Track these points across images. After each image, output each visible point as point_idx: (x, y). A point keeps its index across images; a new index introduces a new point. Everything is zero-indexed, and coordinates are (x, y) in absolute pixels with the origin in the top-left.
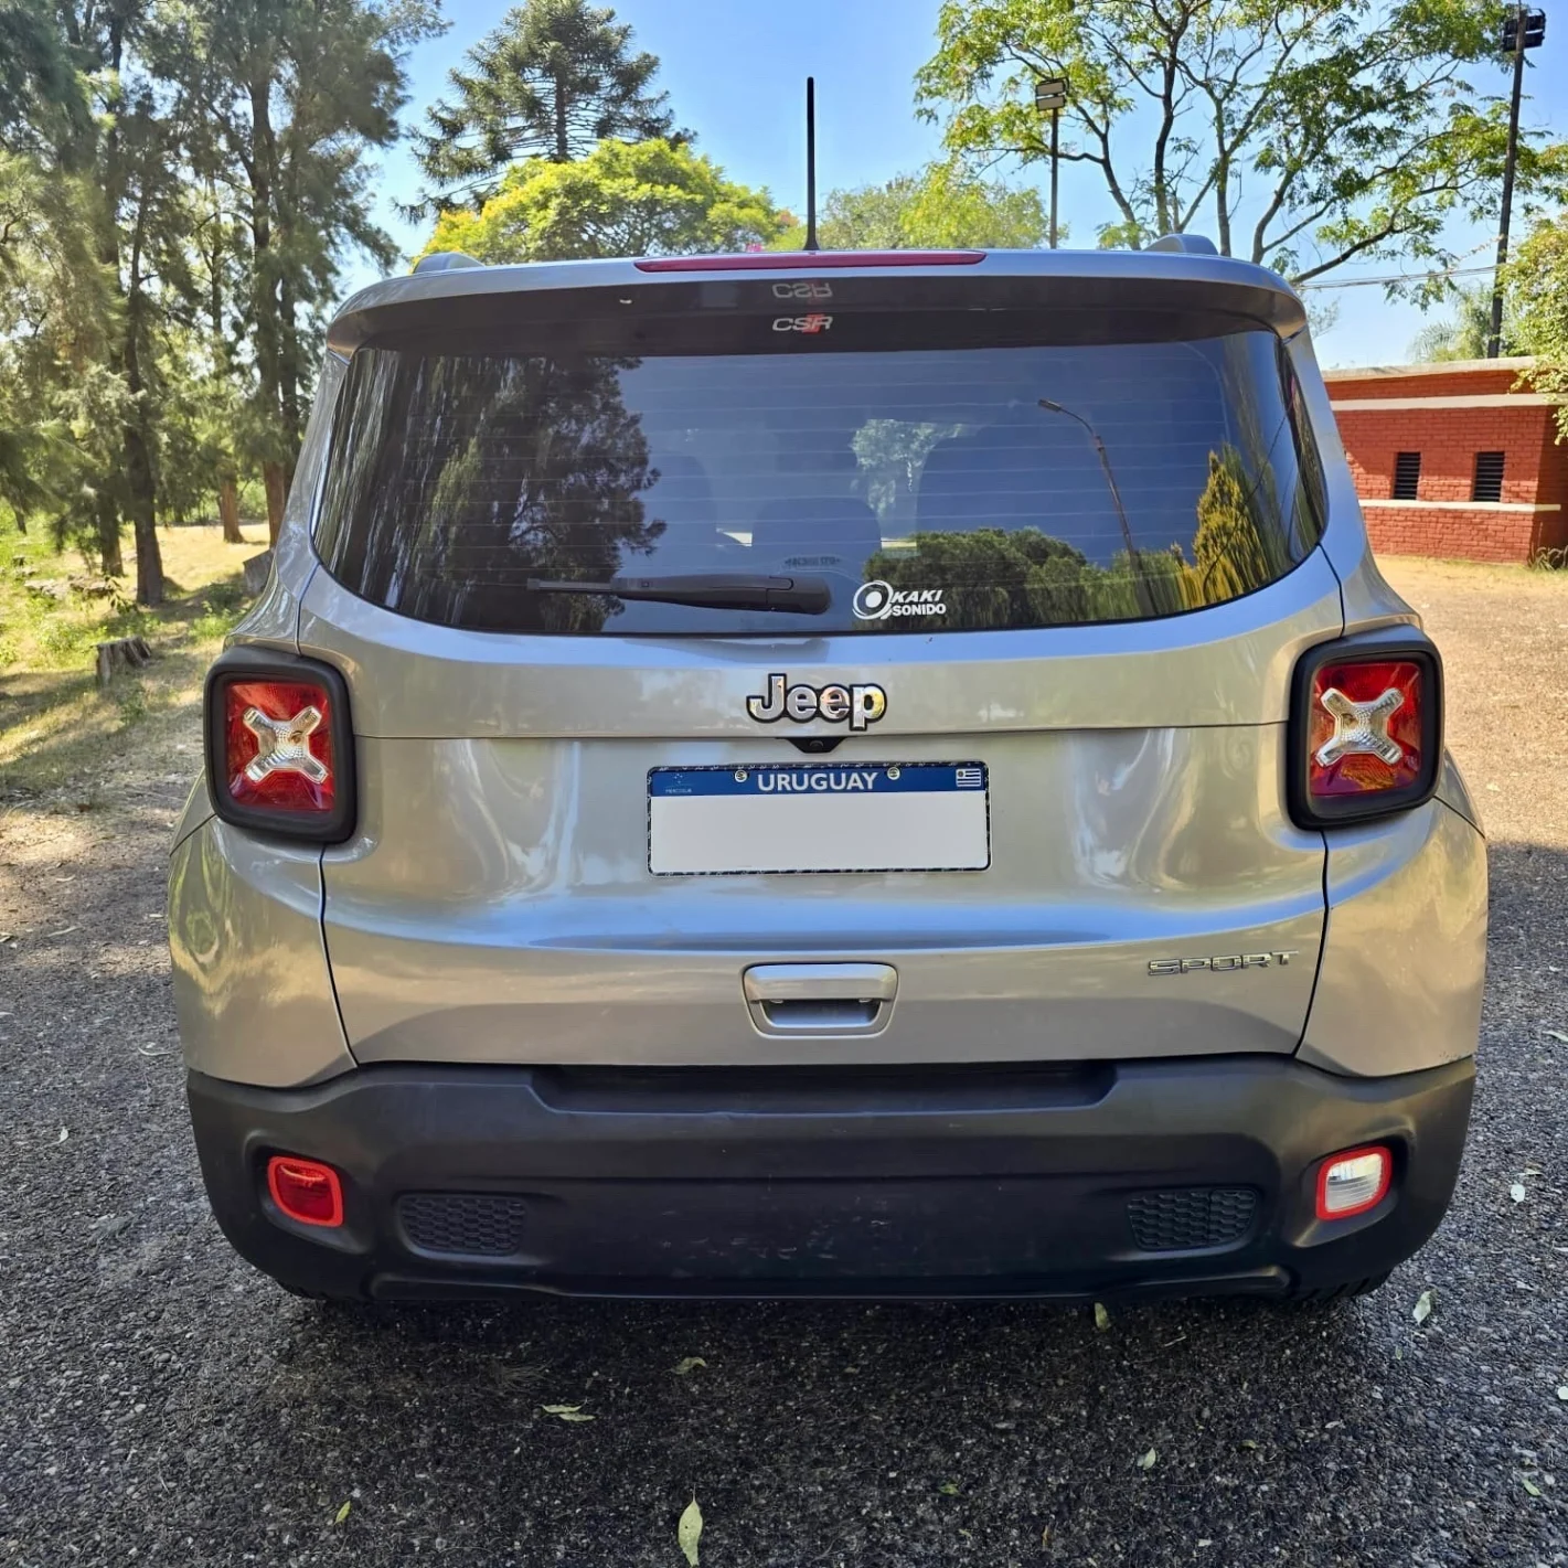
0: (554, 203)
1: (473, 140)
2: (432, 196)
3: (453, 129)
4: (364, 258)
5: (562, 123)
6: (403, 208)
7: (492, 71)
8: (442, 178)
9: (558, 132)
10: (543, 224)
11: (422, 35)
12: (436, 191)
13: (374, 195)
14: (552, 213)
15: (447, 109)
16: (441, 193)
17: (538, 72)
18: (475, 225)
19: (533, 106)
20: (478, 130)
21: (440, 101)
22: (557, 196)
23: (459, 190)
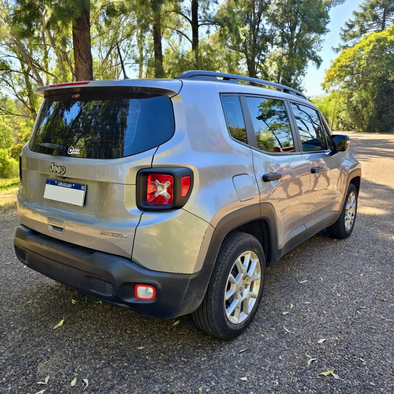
0: (372, 44)
1: (356, 29)
2: (342, 45)
3: (351, 26)
4: (313, 64)
5: (384, 21)
6: (334, 49)
7: (365, 9)
8: (345, 40)
9: (383, 24)
10: (368, 50)
11: (338, 4)
12: (343, 44)
13: (322, 47)
14: (371, 47)
15: (351, 21)
16: (345, 44)
17: (378, 8)
18: (350, 52)
19: (375, 18)
20: (358, 26)
21: (349, 19)
22: (374, 42)
23: (350, 43)
